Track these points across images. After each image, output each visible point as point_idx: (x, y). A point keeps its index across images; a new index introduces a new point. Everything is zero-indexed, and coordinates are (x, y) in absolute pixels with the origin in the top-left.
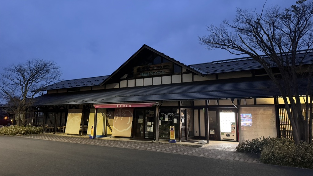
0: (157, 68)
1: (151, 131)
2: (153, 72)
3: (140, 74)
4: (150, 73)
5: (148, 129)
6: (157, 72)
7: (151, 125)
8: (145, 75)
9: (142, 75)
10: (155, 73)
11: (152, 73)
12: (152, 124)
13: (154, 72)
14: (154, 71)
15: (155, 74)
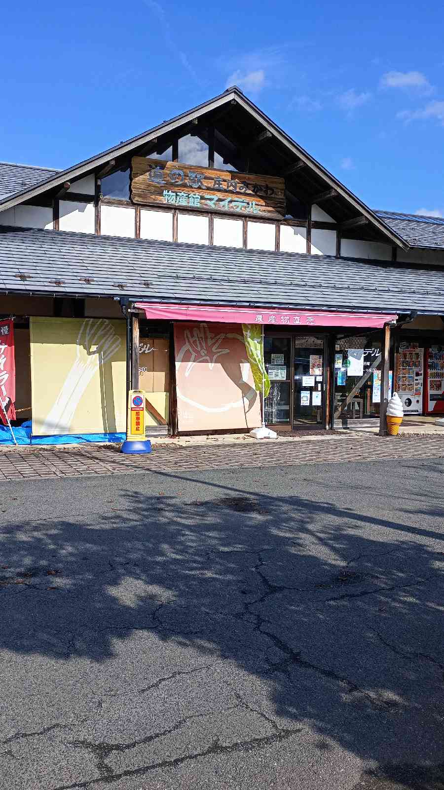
0: (231, 188)
1: (314, 404)
2: (216, 198)
3: (161, 194)
4: (202, 198)
5: (305, 399)
6: (231, 202)
7: (313, 385)
8: (183, 203)
9: (168, 197)
10: (222, 203)
11: (210, 200)
12: (316, 383)
13: (220, 200)
14: (219, 195)
15: (225, 206)
